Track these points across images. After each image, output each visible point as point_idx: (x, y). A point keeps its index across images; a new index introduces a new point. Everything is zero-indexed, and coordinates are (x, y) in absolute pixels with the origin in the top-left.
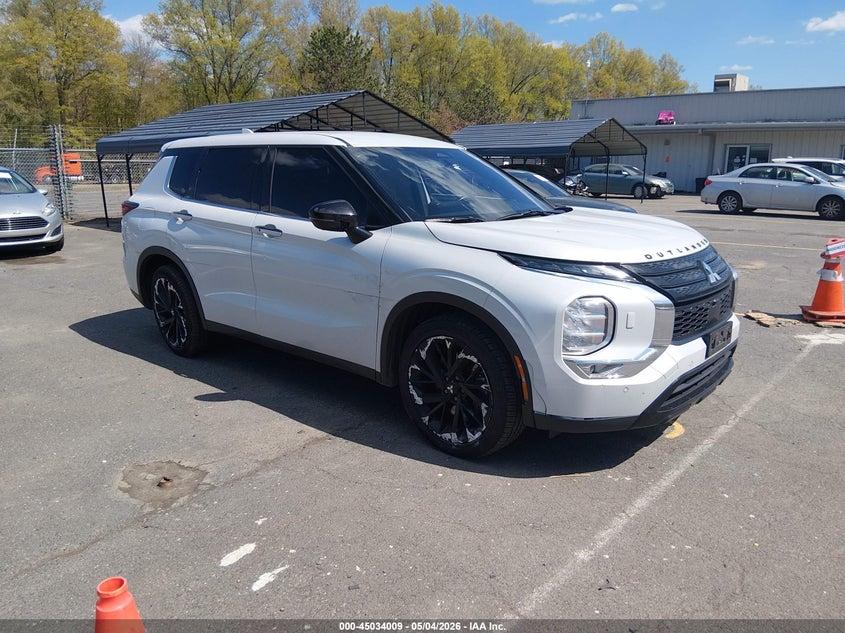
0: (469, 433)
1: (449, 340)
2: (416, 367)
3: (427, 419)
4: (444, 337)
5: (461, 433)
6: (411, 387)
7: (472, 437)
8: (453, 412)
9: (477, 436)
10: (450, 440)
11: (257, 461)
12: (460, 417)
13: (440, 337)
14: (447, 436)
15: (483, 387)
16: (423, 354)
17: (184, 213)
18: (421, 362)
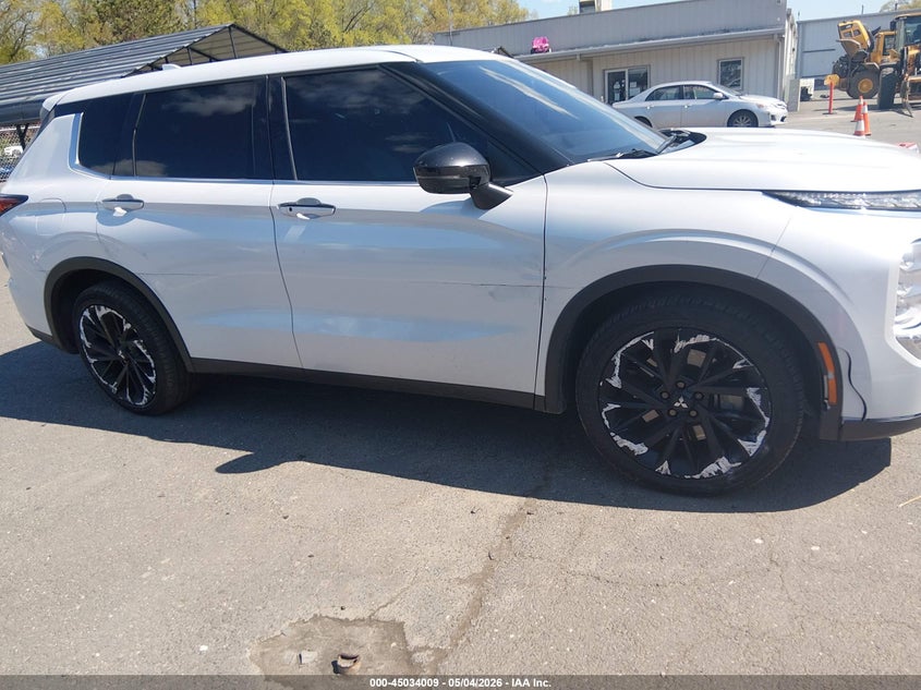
0: (745, 444)
1: (648, 338)
2: (612, 406)
3: (665, 465)
4: (637, 340)
5: (733, 451)
6: (617, 438)
7: (751, 447)
8: (701, 436)
9: (760, 437)
10: (719, 472)
11: (461, 581)
12: (718, 431)
13: (632, 343)
14: (711, 469)
15: (737, 366)
16: (616, 382)
17: (125, 199)
18: (615, 395)
